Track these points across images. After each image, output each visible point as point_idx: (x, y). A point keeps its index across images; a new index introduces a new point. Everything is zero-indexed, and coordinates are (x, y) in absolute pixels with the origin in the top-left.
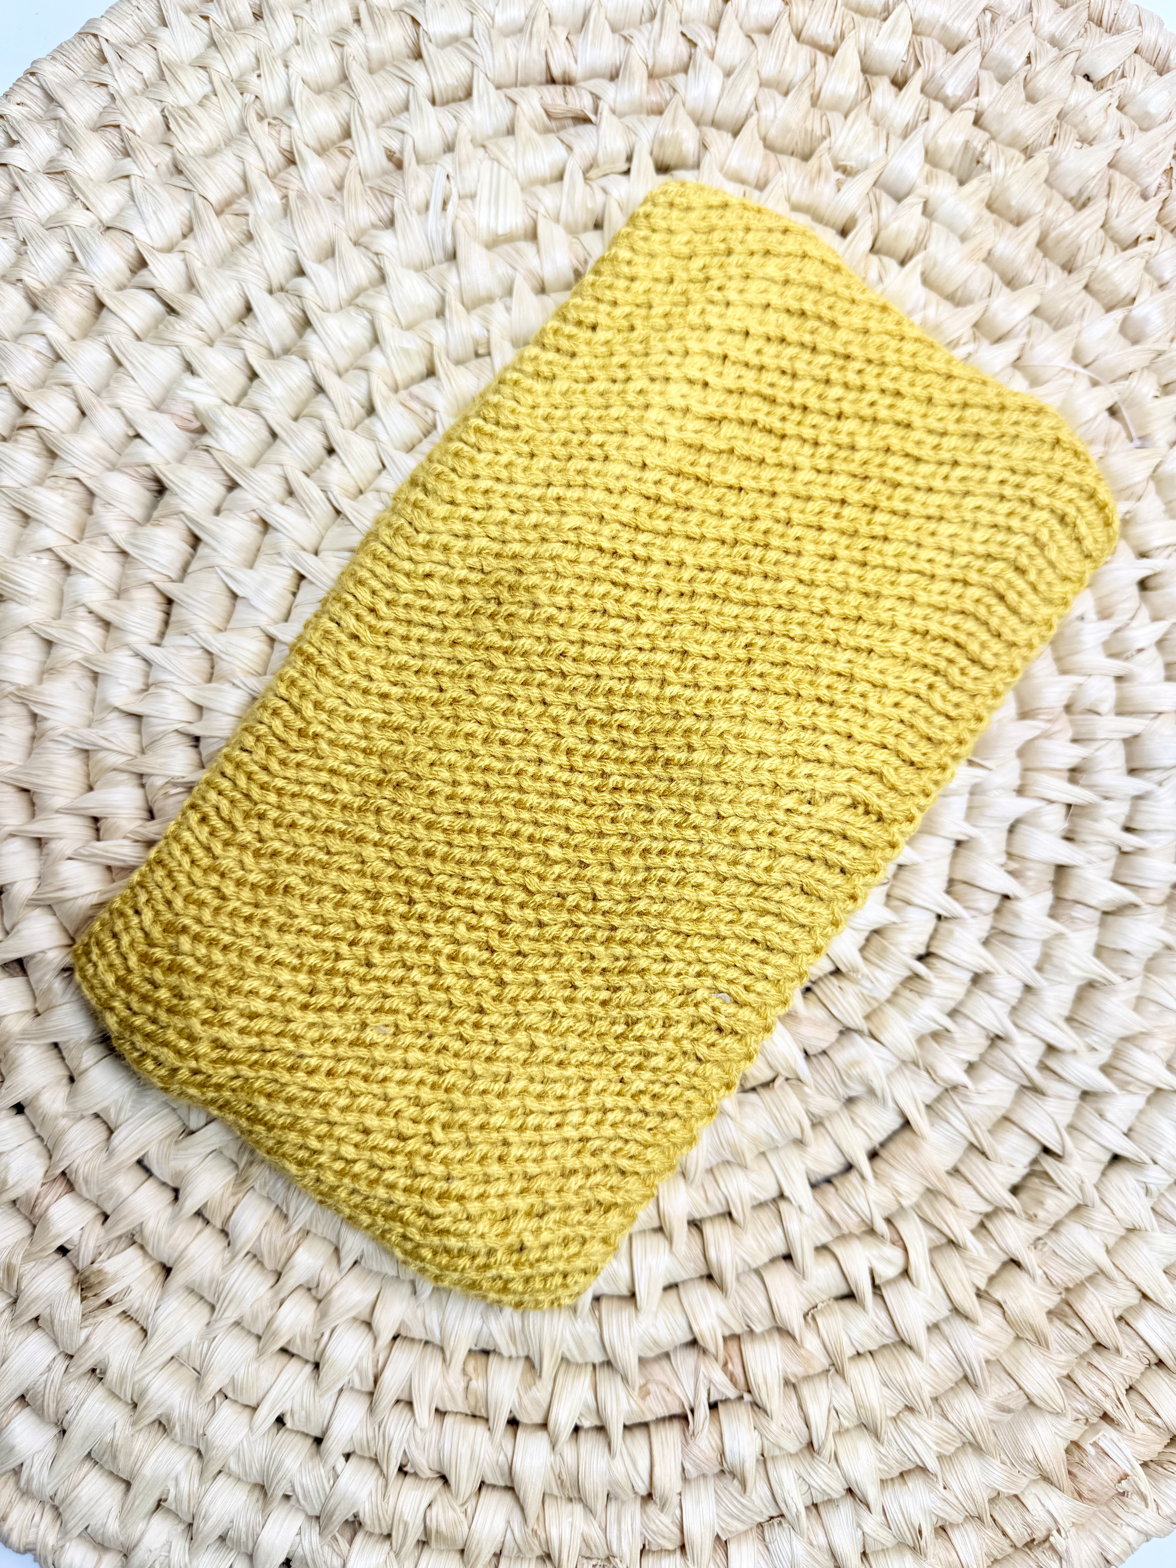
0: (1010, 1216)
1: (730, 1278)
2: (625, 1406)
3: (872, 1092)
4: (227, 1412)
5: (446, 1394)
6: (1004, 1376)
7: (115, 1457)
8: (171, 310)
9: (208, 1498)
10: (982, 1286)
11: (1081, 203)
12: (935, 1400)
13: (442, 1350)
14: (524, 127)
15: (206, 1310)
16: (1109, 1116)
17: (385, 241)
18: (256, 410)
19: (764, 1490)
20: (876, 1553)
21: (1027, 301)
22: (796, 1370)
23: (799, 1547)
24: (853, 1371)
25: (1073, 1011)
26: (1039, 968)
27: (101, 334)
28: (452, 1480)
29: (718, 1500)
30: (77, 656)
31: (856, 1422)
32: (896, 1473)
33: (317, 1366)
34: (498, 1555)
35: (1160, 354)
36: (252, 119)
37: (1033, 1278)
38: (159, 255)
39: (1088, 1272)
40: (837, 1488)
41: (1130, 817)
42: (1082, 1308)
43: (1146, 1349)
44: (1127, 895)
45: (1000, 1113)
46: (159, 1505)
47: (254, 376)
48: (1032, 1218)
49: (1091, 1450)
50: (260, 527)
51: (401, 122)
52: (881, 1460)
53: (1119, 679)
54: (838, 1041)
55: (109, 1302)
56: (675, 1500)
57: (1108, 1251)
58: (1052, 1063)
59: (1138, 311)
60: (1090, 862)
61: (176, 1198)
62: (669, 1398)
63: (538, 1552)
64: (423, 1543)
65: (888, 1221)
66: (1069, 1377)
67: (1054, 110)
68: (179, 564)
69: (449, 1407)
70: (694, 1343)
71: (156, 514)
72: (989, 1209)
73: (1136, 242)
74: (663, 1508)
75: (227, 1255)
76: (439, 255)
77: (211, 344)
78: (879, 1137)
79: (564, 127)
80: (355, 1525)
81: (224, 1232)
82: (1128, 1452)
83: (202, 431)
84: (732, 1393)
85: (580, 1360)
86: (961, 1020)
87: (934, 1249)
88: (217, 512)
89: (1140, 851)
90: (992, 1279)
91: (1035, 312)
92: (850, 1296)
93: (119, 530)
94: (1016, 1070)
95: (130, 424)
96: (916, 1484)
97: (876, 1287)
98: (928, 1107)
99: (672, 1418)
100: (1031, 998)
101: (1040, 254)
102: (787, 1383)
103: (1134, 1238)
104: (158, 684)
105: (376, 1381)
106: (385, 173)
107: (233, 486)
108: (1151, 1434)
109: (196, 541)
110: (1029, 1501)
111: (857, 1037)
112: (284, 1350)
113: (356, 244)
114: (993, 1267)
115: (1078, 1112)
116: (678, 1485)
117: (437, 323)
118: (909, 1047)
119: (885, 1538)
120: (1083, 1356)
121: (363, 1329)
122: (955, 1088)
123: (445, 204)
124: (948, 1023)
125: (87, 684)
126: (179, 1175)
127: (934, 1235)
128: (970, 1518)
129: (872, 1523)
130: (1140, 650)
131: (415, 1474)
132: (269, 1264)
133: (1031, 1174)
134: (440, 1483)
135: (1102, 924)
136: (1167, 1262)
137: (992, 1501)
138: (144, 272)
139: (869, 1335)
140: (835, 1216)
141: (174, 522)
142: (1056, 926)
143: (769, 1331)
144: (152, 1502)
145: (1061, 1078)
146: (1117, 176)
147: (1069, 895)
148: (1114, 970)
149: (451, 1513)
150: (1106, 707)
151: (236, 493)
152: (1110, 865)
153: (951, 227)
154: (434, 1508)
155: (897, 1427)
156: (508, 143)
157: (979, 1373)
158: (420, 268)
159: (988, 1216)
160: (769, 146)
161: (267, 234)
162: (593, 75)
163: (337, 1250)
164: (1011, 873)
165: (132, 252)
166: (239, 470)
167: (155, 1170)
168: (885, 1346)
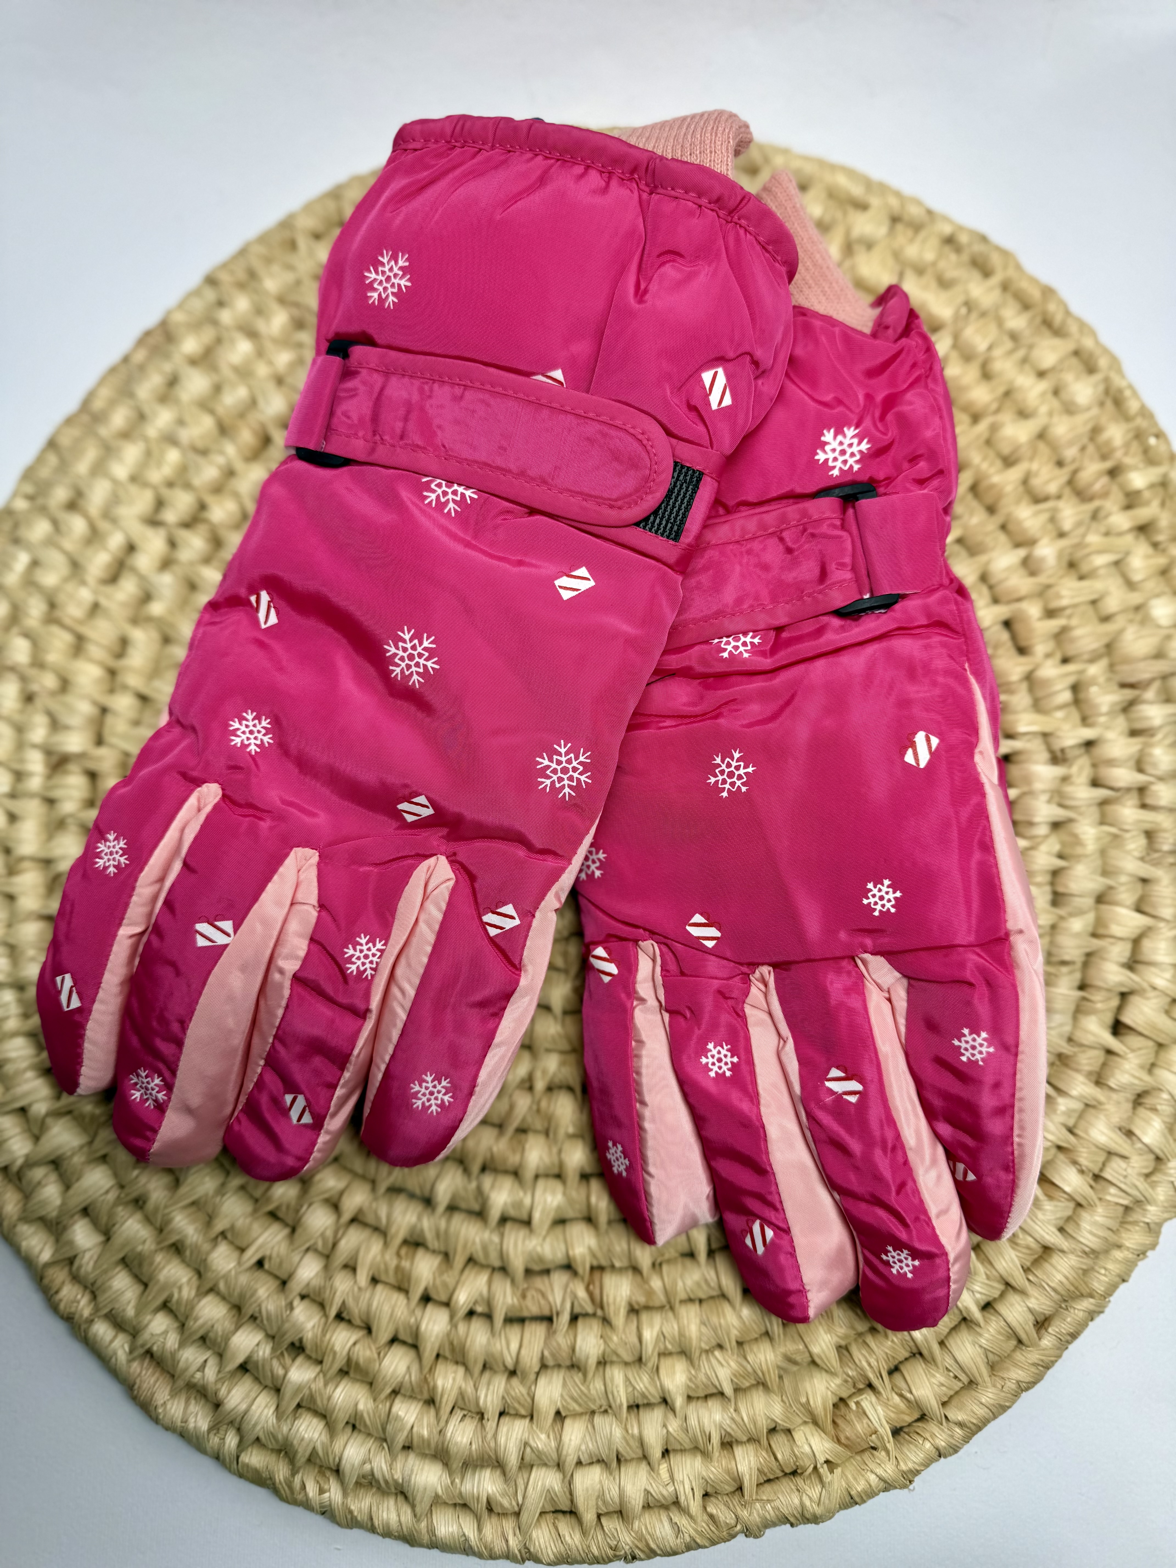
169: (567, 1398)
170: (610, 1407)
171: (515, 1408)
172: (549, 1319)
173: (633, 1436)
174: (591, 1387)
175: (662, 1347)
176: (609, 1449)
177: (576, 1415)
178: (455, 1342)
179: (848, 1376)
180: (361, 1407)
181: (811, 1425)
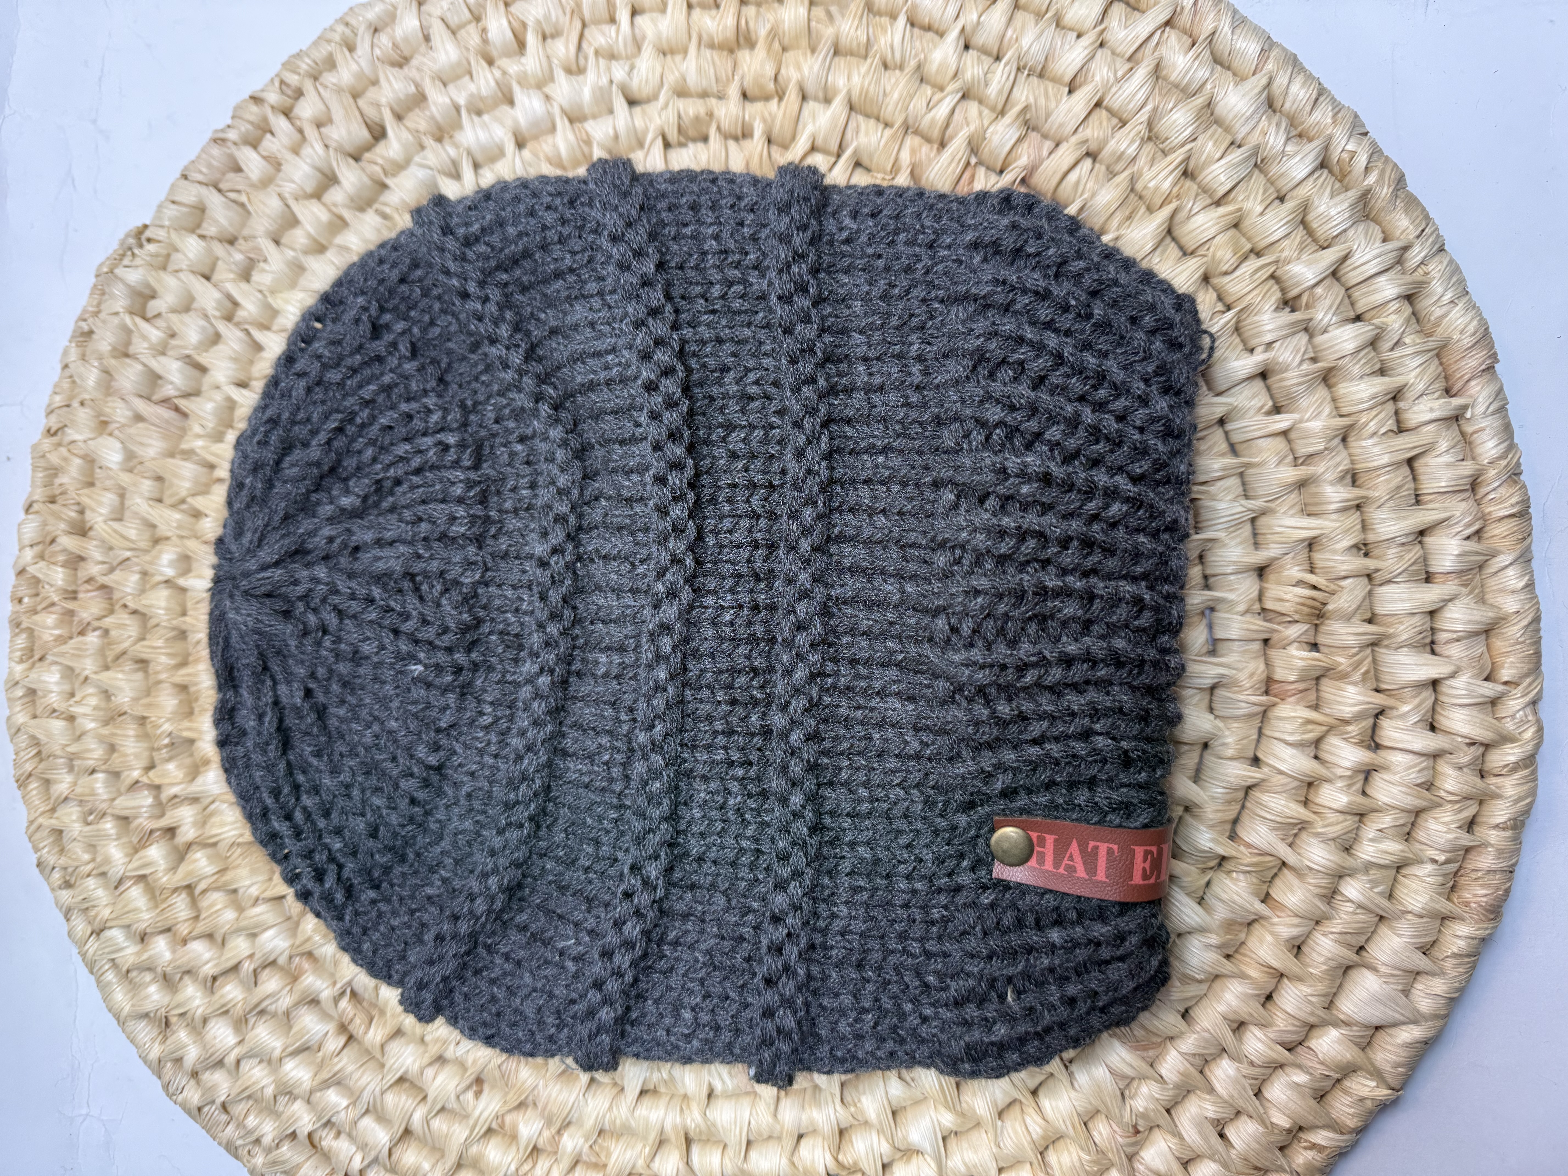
175: (937, 94)
176: (1045, 30)
178: (1129, 213)
180: (1261, 208)
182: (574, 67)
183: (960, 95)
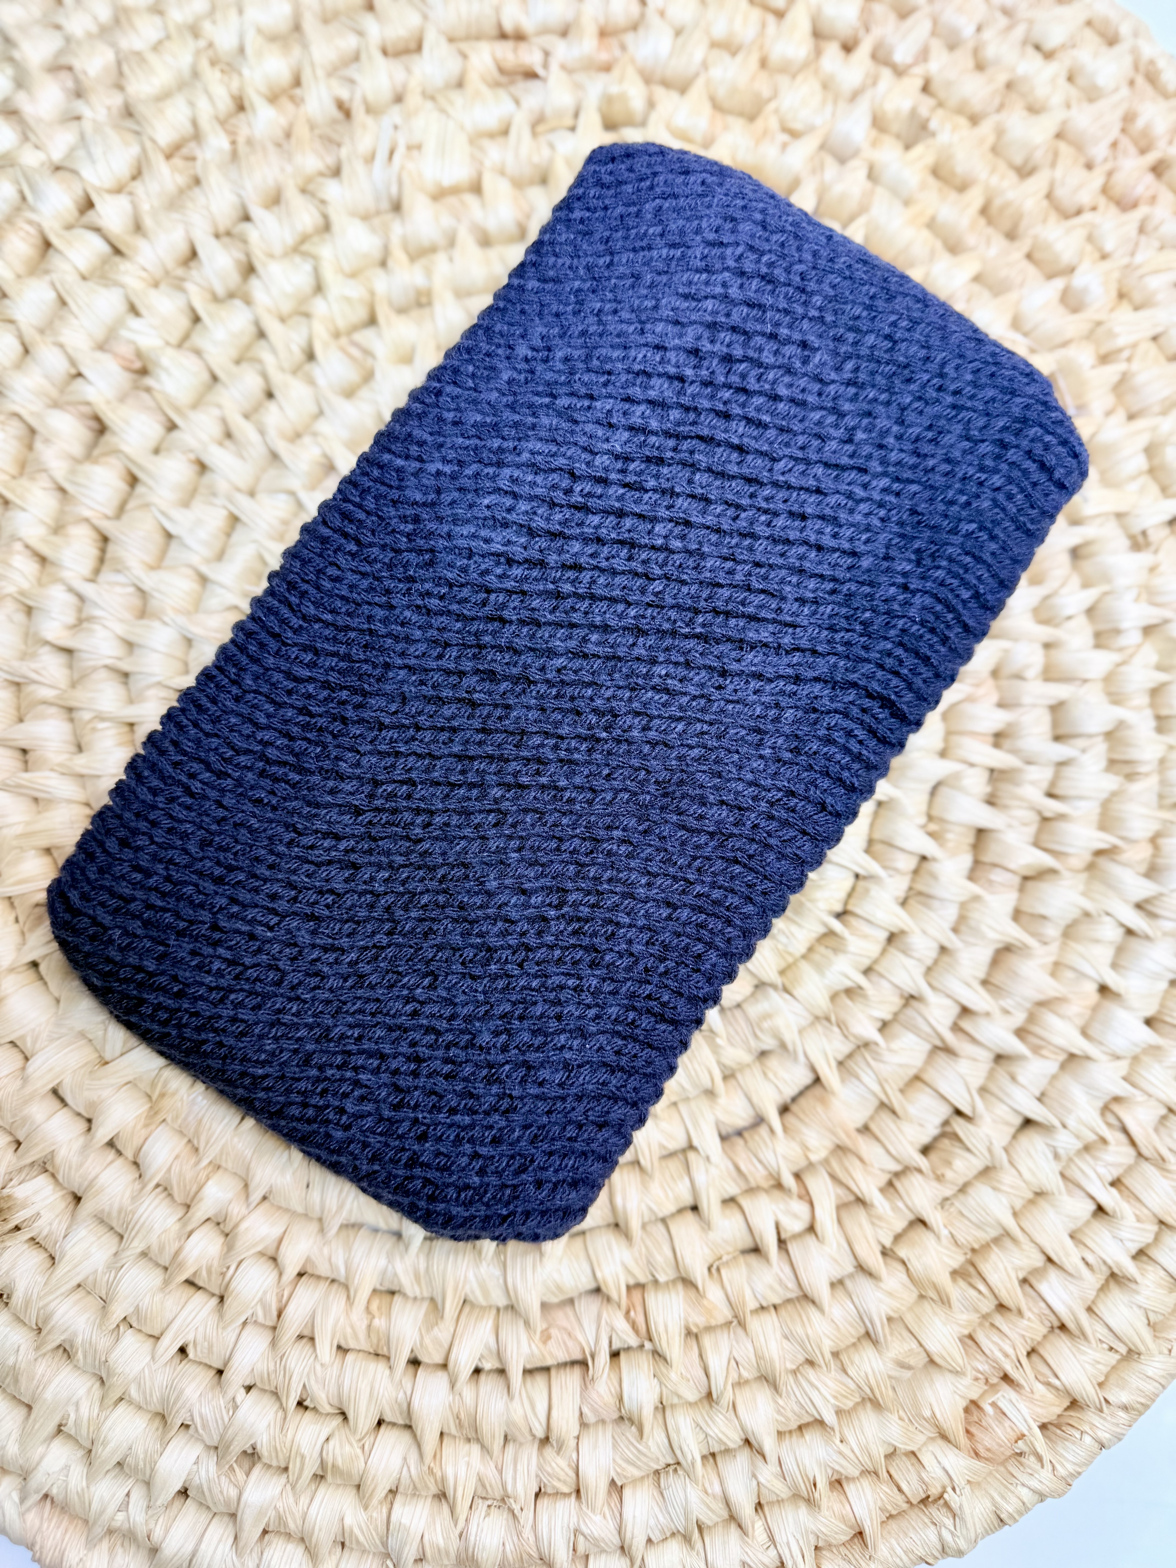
0: (918, 1176)
1: (635, 1225)
2: (525, 1349)
3: (783, 1046)
4: (130, 1341)
5: (349, 1331)
6: (905, 1333)
7: (16, 1381)
8: (117, 252)
9: (108, 1423)
10: (888, 1243)
11: (1025, 171)
12: (836, 1355)
13: (346, 1287)
14: (474, 80)
15: (116, 1239)
16: (1021, 1079)
17: (332, 190)
18: (198, 352)
19: (660, 1437)
20: (771, 1503)
21: (968, 267)
22: (698, 1320)
23: (694, 1495)
24: (754, 1324)
25: (989, 973)
26: (955, 930)
27: (47, 272)
28: (351, 1416)
29: (615, 1445)
30: (11, 589)
31: (757, 1374)
32: (794, 1426)
33: (222, 1299)
34: (393, 1492)
35: (1099, 324)
36: (204, 64)
37: (938, 1237)
38: (107, 197)
39: (993, 1233)
40: (734, 1438)
41: (1053, 783)
42: (986, 1268)
43: (1047, 1311)
44: (1047, 860)
45: (912, 1072)
46: (59, 1430)
47: (196, 319)
48: (940, 1178)
49: (989, 1409)
50: (196, 468)
51: (352, 72)
52: (779, 1412)
53: (1047, 646)
54: (753, 995)
55: (17, 1228)
56: (573, 1443)
57: (1015, 1214)
58: (966, 1024)
59: (1079, 280)
60: (1010, 826)
61: (89, 1129)
62: (570, 1344)
63: (434, 1490)
64: (319, 1477)
65: (797, 1176)
66: (971, 1337)
67: (1002, 78)
68: (115, 503)
69: (352, 1344)
70: (598, 1290)
71: (96, 452)
72: (897, 1167)
73: (1079, 212)
74: (559, 1451)
75: (137, 1186)
76: (385, 205)
77: (156, 285)
78: (790, 1091)
79: (512, 82)
80: (252, 1456)
81: (136, 1164)
82: (1025, 1411)
83: (144, 372)
84: (633, 1341)
85: (484, 1303)
86: (874, 977)
87: (841, 1207)
88: (157, 451)
89: (1061, 817)
90: (898, 1238)
91: (977, 279)
92: (756, 1250)
93: (58, 467)
94: (927, 1029)
95: (73, 362)
96: (812, 1437)
97: (782, 1242)
98: (840, 1064)
99: (573, 1363)
100: (946, 959)
101: (982, 221)
102: (689, 1333)
103: (1042, 1202)
104: (90, 619)
105: (279, 1316)
106: (334, 122)
107: (172, 427)
108: (1050, 1396)
109: (133, 481)
110: (925, 1458)
111: (771, 992)
112: (190, 1283)
113: (304, 191)
114: (899, 1225)
115: (991, 1075)
116: (575, 1429)
117: (380, 272)
118: (822, 1002)
119: (780, 1489)
120: (985, 1317)
121: (270, 1265)
122: (866, 1045)
123: (391, 153)
124: (862, 980)
125: (20, 617)
126: (92, 1105)
127: (840, 1191)
128: (865, 1472)
129: (767, 1474)
130: (1069, 618)
131: (314, 1409)
132: (179, 1197)
133: (943, 1135)
134: (340, 1419)
135: (1022, 889)
136: (1072, 1226)
137: (889, 1456)
138: (91, 214)
139: (771, 1288)
140: (743, 1167)
141: (113, 460)
142: (974, 888)
143: (674, 1281)
144: (52, 1427)
145: (974, 1040)
146: (1063, 147)
147: (987, 858)
148: (1033, 934)
149: (347, 1448)
150: (1032, 672)
151: (175, 434)
152: (1032, 829)
153: (895, 191)
154: (331, 1443)
155: (796, 1380)
156: (457, 98)
157: (880, 1329)
158: (366, 217)
159: (897, 1175)
160: (717, 106)
161: (214, 179)
162: (545, 31)
163: (246, 1186)
164: (931, 834)
165: (80, 192)
166: (178, 410)
167: (69, 1099)
168: (789, 1301)
169: (620, 1462)
170: (678, 1463)
171: (554, 1487)
172: (583, 1363)
173: (714, 1496)
174: (650, 1443)
175: (736, 1376)
176: (687, 1519)
177: (636, 1481)
178: (462, 1416)
179: (979, 1372)
180: (348, 1521)
181: (940, 1442)
182: (1116, 1108)
183: (715, 1396)
